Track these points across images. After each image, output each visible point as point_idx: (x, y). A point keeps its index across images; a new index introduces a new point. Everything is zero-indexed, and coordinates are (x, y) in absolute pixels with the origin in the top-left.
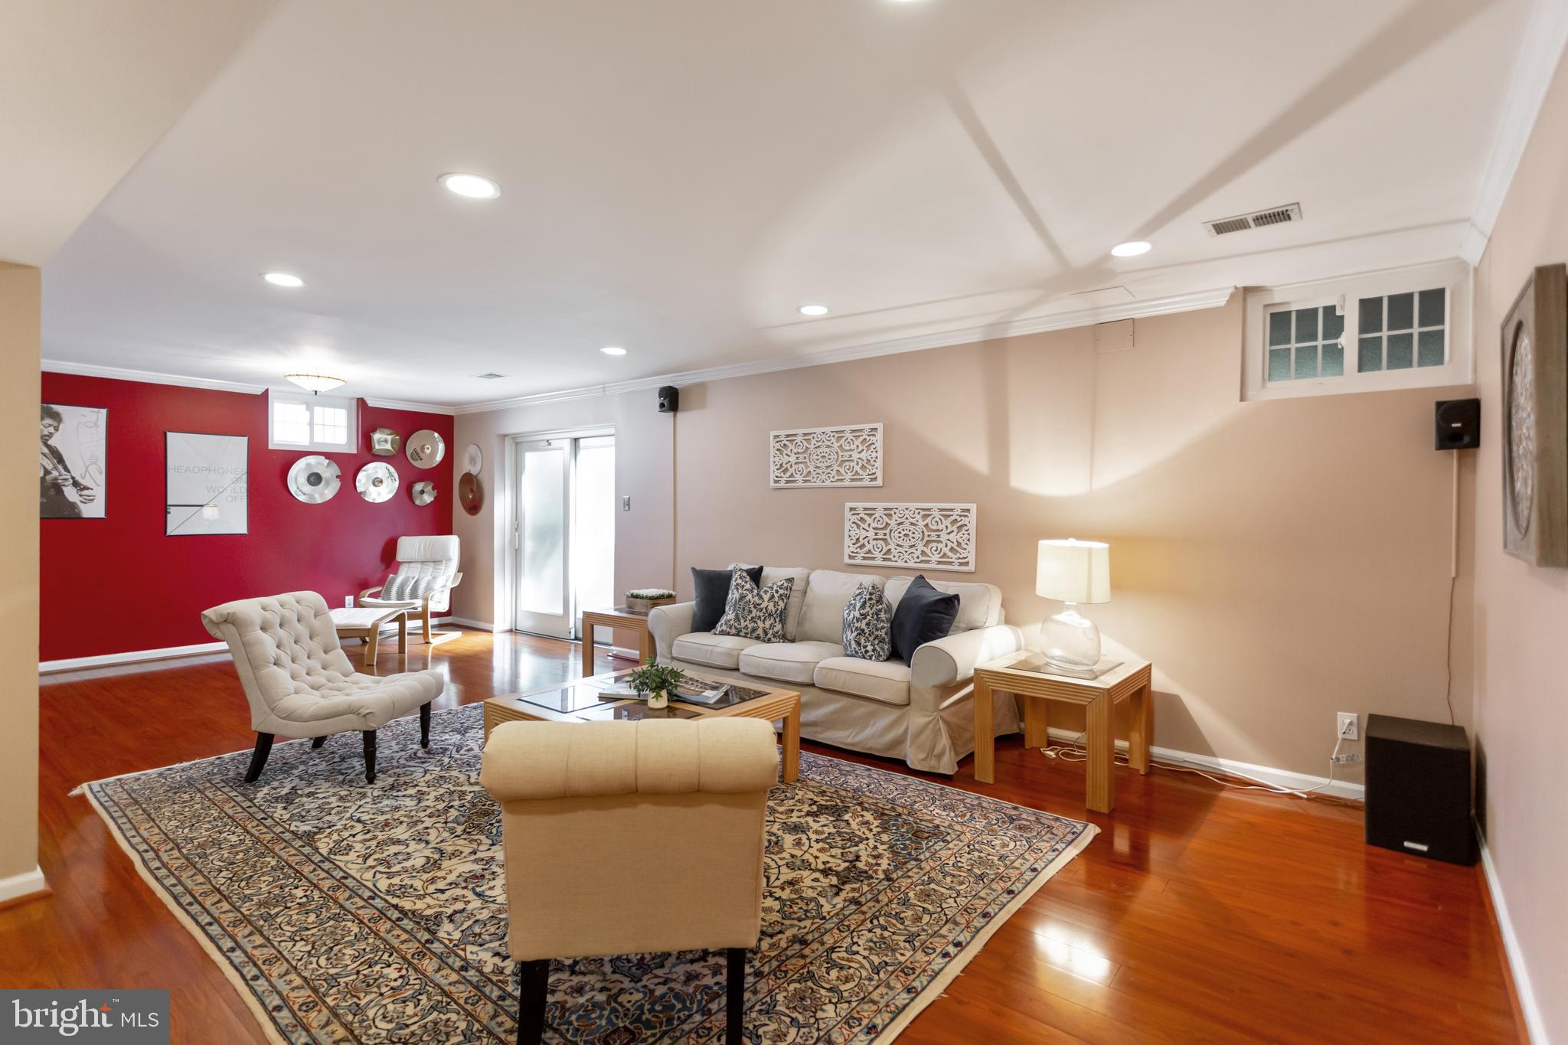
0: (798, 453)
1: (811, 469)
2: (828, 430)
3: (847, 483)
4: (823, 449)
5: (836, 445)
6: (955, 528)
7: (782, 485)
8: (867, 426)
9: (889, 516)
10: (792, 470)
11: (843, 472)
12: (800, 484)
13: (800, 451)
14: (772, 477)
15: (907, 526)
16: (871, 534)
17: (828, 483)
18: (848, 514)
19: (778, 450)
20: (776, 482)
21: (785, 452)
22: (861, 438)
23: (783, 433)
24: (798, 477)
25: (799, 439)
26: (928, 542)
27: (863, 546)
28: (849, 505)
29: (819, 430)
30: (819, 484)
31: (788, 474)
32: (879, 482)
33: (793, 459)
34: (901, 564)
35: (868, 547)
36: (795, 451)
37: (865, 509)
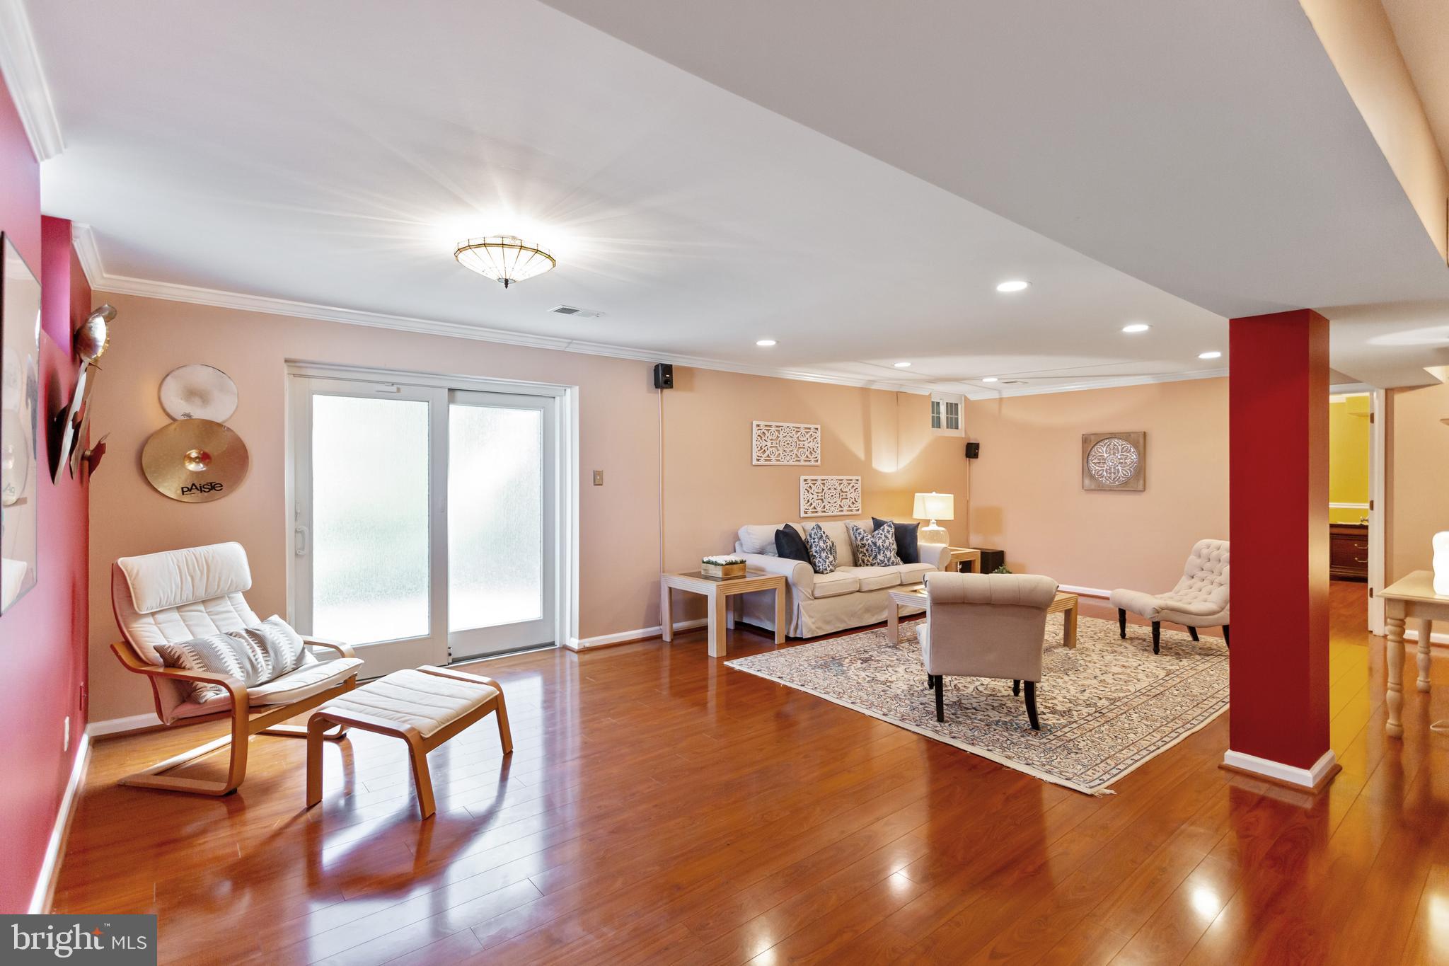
0: (772, 440)
1: (781, 452)
2: (791, 425)
3: (802, 463)
4: (788, 438)
5: (795, 436)
6: (853, 490)
7: (762, 462)
8: (812, 426)
9: (823, 484)
10: (768, 452)
11: (799, 455)
12: (774, 462)
13: (773, 438)
14: (755, 457)
15: (832, 490)
16: (815, 497)
17: (791, 463)
18: (802, 483)
19: (759, 436)
20: (758, 460)
21: (763, 438)
22: (809, 434)
23: (762, 423)
24: (773, 457)
25: (773, 429)
26: (842, 499)
27: (811, 504)
28: (803, 478)
29: (785, 425)
30: (786, 463)
31: (766, 454)
32: (819, 463)
33: (769, 444)
34: (830, 514)
35: (814, 505)
36: (770, 437)
37: (813, 480)
